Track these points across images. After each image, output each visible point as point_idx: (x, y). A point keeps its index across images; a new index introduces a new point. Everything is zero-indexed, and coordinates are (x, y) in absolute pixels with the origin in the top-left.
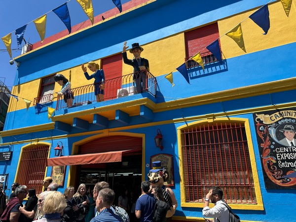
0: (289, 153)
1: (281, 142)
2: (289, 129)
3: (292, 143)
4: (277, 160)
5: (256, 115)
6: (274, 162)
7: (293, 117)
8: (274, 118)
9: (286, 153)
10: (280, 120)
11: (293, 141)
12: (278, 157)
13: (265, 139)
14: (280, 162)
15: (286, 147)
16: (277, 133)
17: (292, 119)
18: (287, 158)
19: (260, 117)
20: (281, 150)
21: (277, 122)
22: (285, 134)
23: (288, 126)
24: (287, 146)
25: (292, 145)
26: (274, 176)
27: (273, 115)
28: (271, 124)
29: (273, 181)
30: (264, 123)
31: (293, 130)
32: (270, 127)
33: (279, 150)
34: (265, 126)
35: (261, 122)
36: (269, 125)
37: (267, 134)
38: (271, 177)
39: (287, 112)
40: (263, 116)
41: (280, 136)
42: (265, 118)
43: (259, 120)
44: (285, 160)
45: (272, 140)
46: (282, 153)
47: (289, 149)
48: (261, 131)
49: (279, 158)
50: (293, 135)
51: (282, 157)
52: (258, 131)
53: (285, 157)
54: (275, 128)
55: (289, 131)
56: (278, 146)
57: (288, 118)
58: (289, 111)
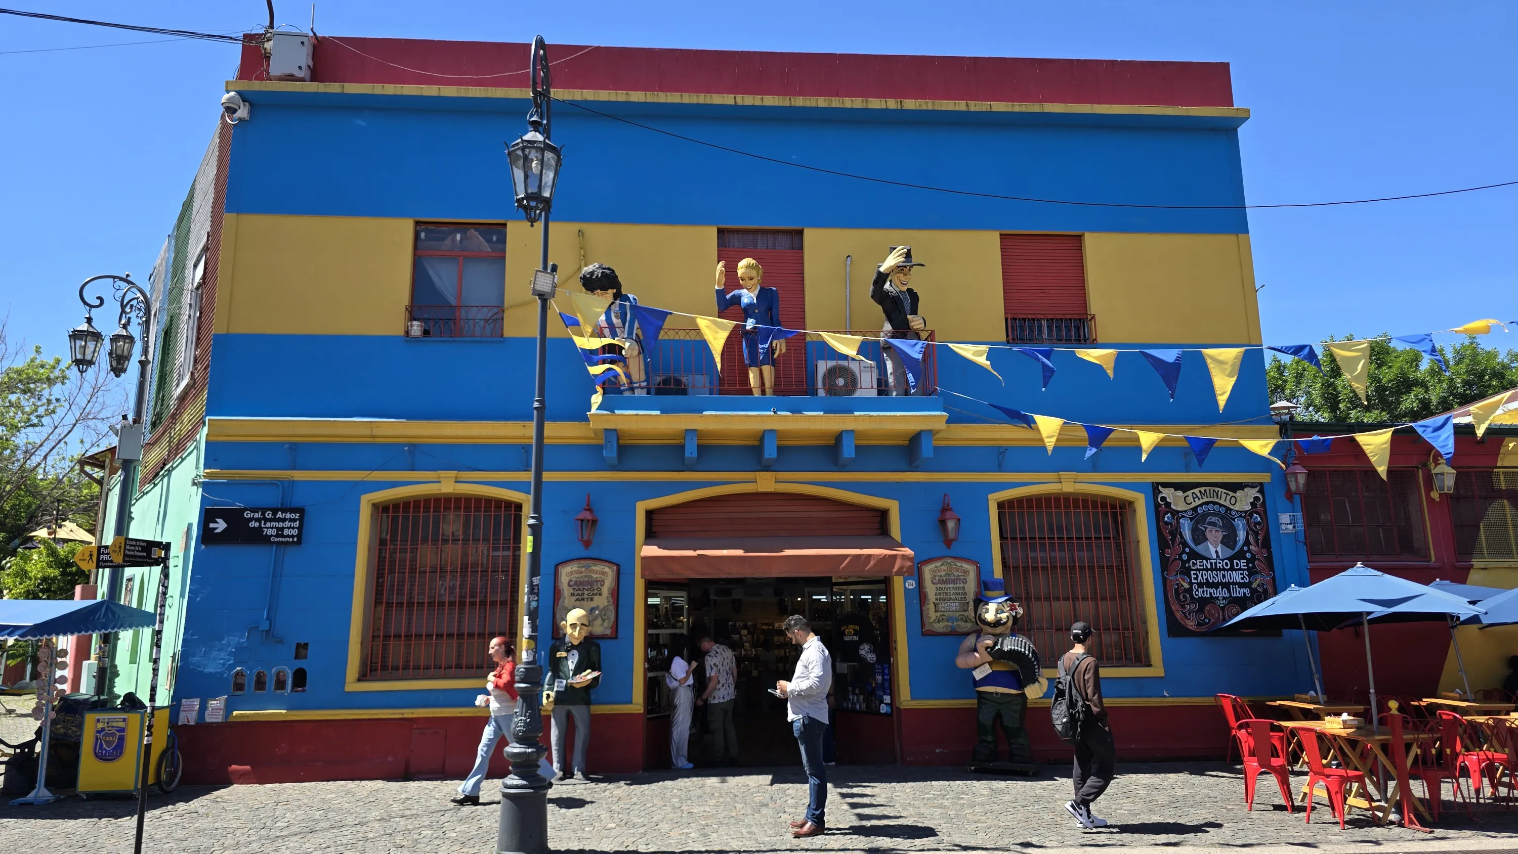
0: (1212, 570)
1: (1200, 549)
2: (1213, 524)
3: (1217, 552)
4: (1191, 584)
5: (1160, 488)
6: (1186, 586)
7: (1222, 502)
8: (1190, 499)
9: (1207, 570)
10: (1201, 505)
11: (1219, 549)
12: (1193, 576)
13: (1173, 540)
14: (1195, 587)
15: (1207, 559)
16: (1194, 531)
17: (1221, 505)
18: (1207, 579)
19: (1167, 493)
20: (1198, 564)
21: (1195, 509)
22: (1208, 534)
23: (1214, 519)
24: (1209, 557)
25: (1218, 556)
26: (1184, 613)
27: (1189, 493)
28: (1185, 511)
29: (1182, 622)
30: (1172, 506)
31: (1220, 527)
32: (1183, 516)
33: (1196, 564)
34: (1175, 513)
35: (1168, 505)
36: (1182, 512)
37: (1176, 531)
38: (1179, 615)
39: (1214, 491)
40: (1172, 493)
41: (1199, 537)
42: (1174, 497)
43: (1163, 499)
44: (1204, 584)
45: (1185, 544)
46: (1199, 570)
47: (1211, 563)
48: (1167, 523)
49: (1195, 579)
50: (1220, 535)
51: (1200, 577)
52: (1161, 524)
53: (1205, 577)
54: (1191, 519)
55: (1214, 529)
56: (1194, 555)
57: (1215, 503)
58: (1216, 489)
